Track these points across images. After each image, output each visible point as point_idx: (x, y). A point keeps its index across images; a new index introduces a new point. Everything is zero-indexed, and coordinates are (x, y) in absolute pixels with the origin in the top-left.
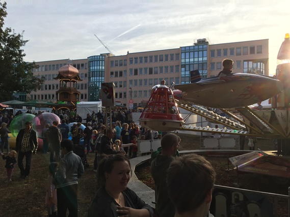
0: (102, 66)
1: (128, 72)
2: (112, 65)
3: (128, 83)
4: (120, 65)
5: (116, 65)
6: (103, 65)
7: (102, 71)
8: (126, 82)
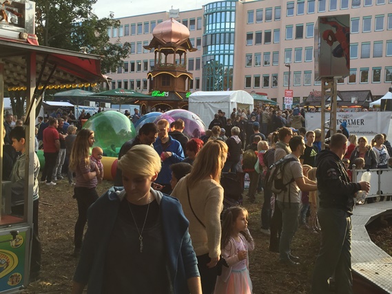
0: (230, 22)
1: (283, 32)
2: (250, 20)
3: (282, 54)
4: (267, 19)
5: (259, 19)
6: (233, 20)
7: (230, 33)
8: (278, 53)
